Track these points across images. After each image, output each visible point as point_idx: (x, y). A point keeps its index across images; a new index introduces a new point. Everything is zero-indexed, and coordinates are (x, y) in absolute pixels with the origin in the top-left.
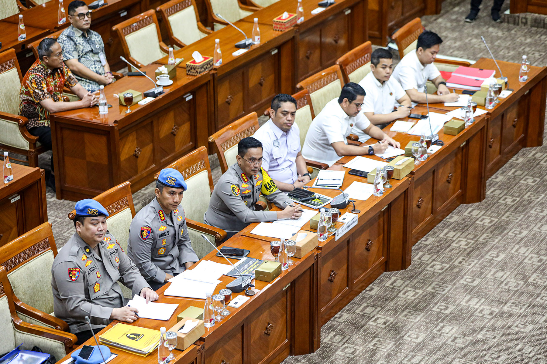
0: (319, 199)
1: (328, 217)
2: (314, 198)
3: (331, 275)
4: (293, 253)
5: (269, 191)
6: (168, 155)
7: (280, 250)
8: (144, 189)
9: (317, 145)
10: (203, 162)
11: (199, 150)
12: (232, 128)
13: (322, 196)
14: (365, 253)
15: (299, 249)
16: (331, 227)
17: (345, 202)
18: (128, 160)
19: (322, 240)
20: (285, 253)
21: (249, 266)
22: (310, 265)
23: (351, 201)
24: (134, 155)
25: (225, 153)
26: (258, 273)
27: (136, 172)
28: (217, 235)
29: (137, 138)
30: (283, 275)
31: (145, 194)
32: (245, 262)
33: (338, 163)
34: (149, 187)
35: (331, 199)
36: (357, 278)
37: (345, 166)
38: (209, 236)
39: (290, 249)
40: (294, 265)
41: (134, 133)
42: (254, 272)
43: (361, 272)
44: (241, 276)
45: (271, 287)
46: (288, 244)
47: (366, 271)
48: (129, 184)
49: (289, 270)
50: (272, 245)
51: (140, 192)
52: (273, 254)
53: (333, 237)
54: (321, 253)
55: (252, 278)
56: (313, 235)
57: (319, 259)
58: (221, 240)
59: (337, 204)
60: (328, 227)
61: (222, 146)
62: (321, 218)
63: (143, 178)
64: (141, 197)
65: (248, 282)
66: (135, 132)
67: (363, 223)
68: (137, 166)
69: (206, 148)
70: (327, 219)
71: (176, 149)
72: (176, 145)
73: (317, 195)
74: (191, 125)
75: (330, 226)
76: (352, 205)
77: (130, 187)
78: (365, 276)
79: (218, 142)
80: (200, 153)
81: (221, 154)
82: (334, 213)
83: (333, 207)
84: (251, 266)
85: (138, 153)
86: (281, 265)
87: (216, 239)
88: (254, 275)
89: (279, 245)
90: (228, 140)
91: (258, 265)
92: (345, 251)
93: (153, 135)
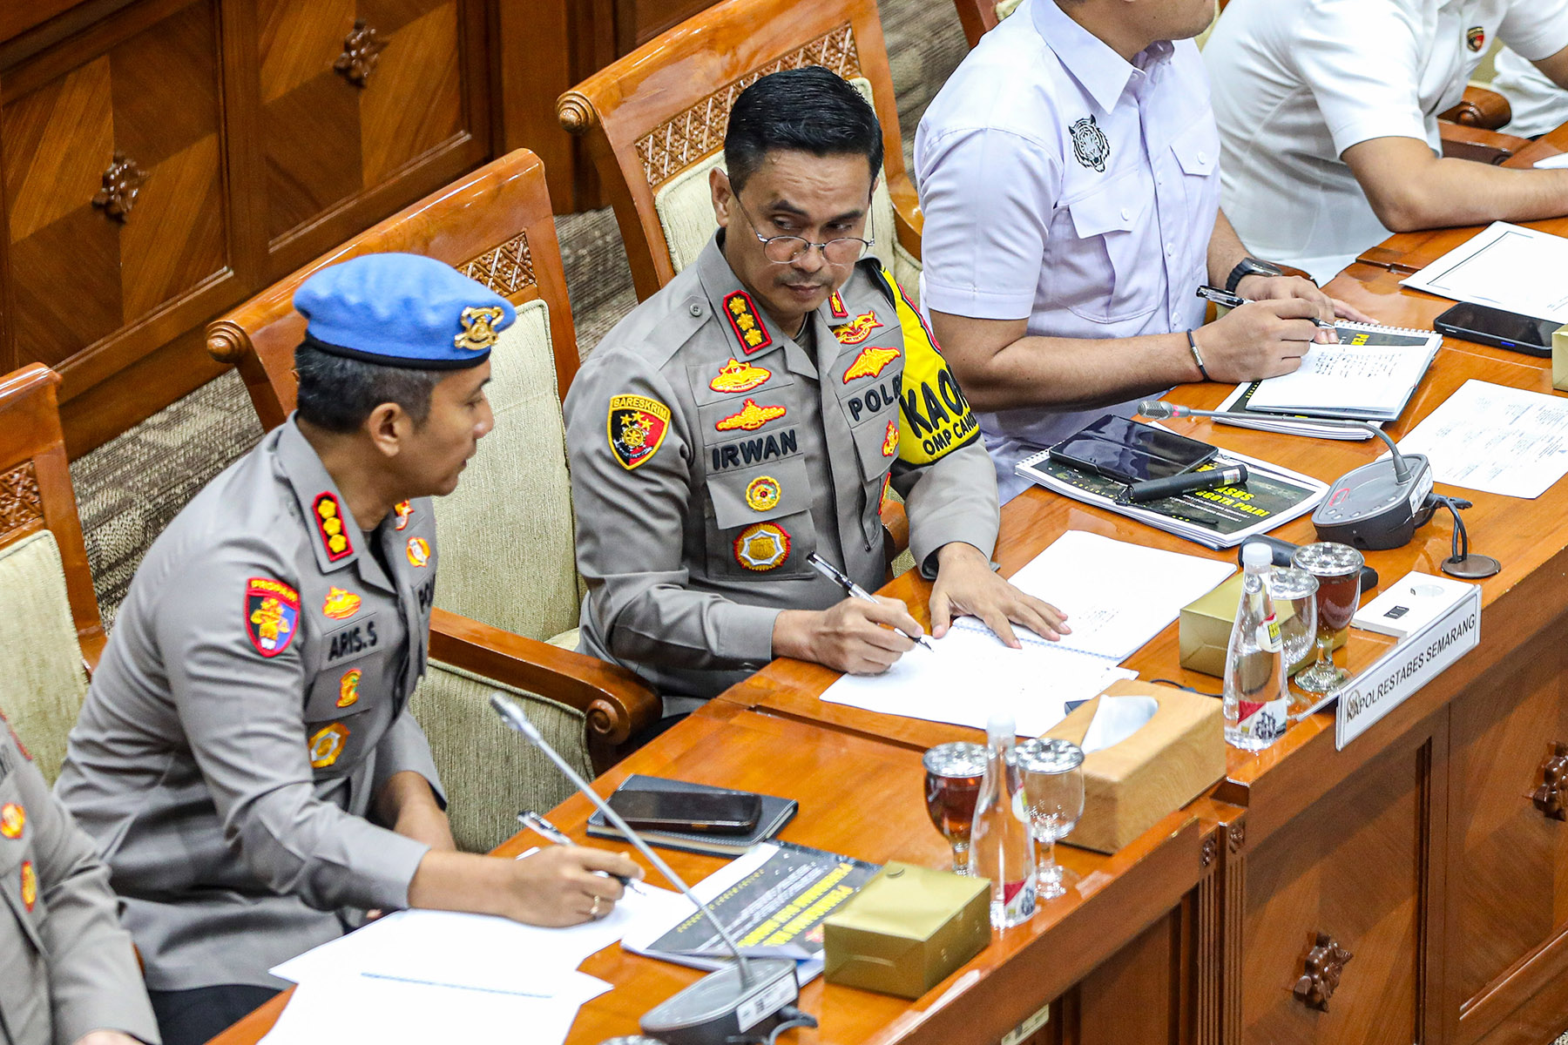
0: (1241, 484)
1: (1291, 595)
2: (1214, 484)
3: (1310, 968)
4: (1062, 820)
5: (926, 435)
6: (319, 208)
7: (983, 805)
8: (157, 419)
9: (1251, 162)
10: (523, 249)
11: (499, 176)
12: (711, 41)
13: (1262, 466)
14: (1534, 828)
15: (1102, 797)
16: (1308, 663)
17: (1406, 505)
18: (62, 233)
19: (1256, 744)
20: (1014, 824)
21: (790, 901)
22: (1172, 895)
23: (1442, 503)
24: (97, 206)
25: (660, 196)
26: (842, 942)
27: (112, 314)
28: (602, 704)
29: (119, 102)
30: (998, 955)
31: (164, 453)
32: (768, 877)
33: (1368, 265)
34: (195, 409)
35: (1321, 489)
36: (1482, 987)
37: (1414, 281)
38: (547, 716)
39: (1047, 793)
40: (1072, 892)
41: (100, 65)
42: (817, 935)
43: (1504, 951)
44: (734, 958)
45: (922, 1029)
46: (1034, 766)
47: (1534, 944)
48: (49, 379)
49: (1040, 929)
50: (934, 769)
51: (134, 440)
52: (938, 823)
53: (1321, 725)
54: (1242, 825)
55: (805, 975)
56: (1193, 707)
57: (1231, 859)
58: (622, 736)
59: (1357, 517)
60: (1288, 660)
61: (641, 153)
62: (1247, 604)
63: (150, 356)
64: (142, 468)
65: (774, 1002)
66: (104, 60)
67: (1514, 638)
68: (115, 276)
69: (537, 164)
70: (1285, 612)
71: (368, 175)
72: (365, 145)
73: (1228, 459)
74: (462, 23)
75: (1303, 652)
76: (1450, 527)
77: (52, 398)
78: (1530, 974)
79: (619, 130)
80: (499, 193)
81: (640, 203)
82: (1334, 571)
83: (1327, 534)
84: (802, 901)
85: (123, 193)
86: (984, 899)
87: (590, 733)
88: (820, 955)
89: (977, 770)
90: (681, 114)
91: (846, 891)
92: (1401, 813)
93: (216, 77)
